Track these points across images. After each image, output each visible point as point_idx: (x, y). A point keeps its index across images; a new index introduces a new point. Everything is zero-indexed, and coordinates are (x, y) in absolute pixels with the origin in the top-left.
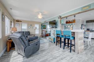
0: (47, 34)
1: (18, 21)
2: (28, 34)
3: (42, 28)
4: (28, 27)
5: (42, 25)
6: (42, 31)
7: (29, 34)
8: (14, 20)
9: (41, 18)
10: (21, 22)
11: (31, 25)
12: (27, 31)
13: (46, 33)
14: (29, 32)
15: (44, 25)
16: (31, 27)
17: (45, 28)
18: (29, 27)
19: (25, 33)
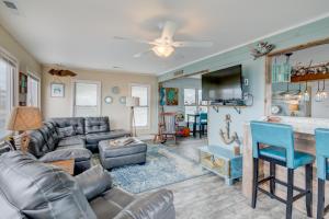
0: (182, 129)
1: (60, 73)
2: (102, 128)
3: (161, 102)
4: (102, 99)
5: (161, 89)
6: (163, 114)
7: (108, 130)
8: (42, 66)
9: (167, 55)
10: (73, 75)
11: (116, 90)
12: (97, 114)
13: (181, 124)
14: (107, 120)
15: (169, 90)
16: (117, 97)
17: (176, 103)
18: (108, 100)
19: (91, 126)
